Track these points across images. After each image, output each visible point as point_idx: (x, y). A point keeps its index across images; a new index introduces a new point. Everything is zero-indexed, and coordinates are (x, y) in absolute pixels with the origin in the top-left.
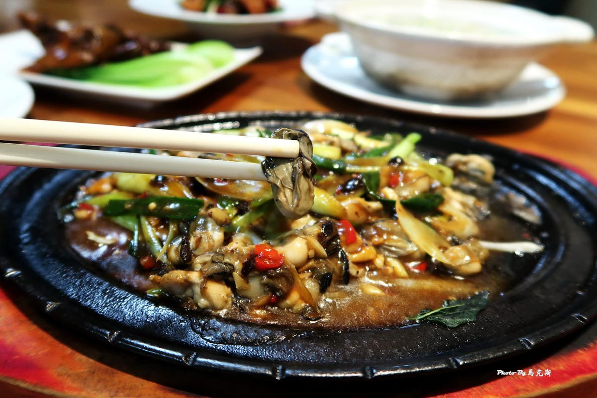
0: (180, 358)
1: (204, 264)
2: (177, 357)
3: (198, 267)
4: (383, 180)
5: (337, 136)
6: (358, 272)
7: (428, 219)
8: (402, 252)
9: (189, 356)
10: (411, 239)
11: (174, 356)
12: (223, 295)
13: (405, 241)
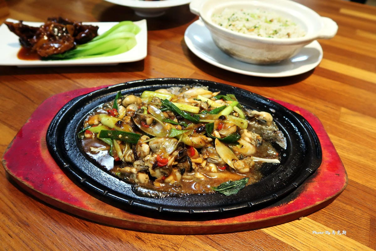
0: (128, 202)
1: (138, 165)
2: (127, 202)
3: (136, 166)
4: (215, 127)
5: (200, 100)
6: (195, 168)
7: (231, 147)
8: (216, 161)
9: (131, 202)
10: (221, 156)
11: (126, 201)
12: (145, 178)
13: (218, 157)
